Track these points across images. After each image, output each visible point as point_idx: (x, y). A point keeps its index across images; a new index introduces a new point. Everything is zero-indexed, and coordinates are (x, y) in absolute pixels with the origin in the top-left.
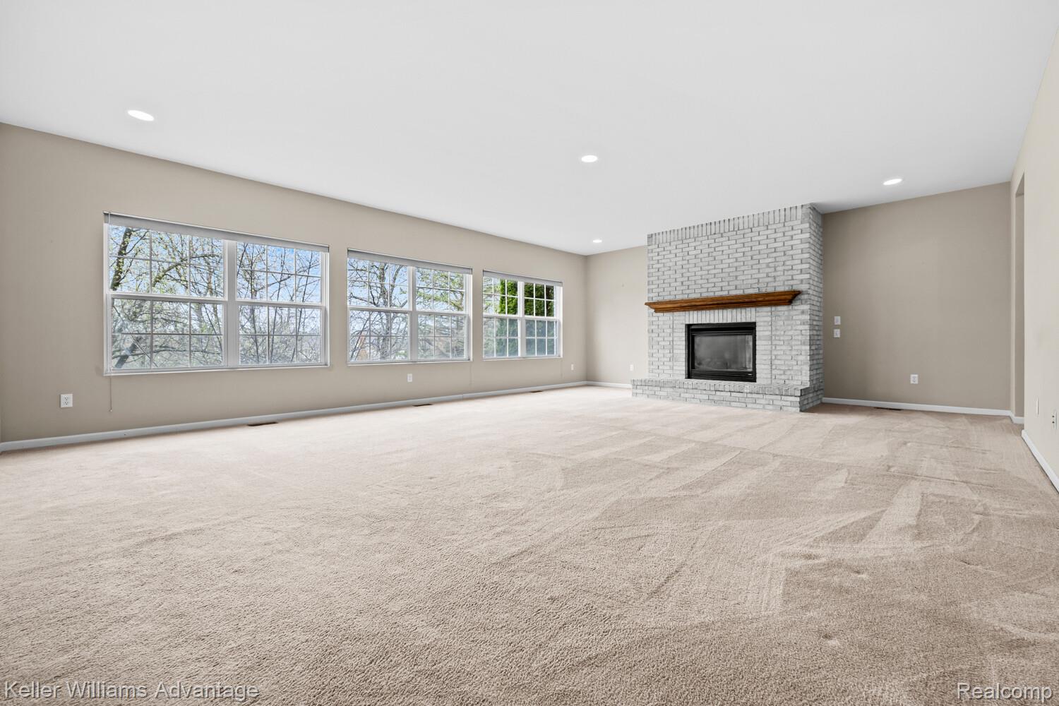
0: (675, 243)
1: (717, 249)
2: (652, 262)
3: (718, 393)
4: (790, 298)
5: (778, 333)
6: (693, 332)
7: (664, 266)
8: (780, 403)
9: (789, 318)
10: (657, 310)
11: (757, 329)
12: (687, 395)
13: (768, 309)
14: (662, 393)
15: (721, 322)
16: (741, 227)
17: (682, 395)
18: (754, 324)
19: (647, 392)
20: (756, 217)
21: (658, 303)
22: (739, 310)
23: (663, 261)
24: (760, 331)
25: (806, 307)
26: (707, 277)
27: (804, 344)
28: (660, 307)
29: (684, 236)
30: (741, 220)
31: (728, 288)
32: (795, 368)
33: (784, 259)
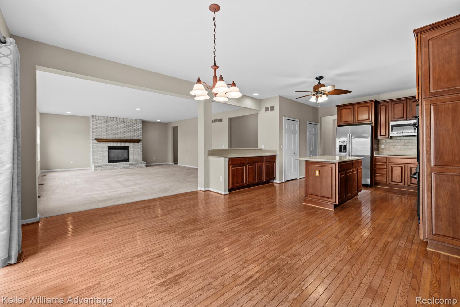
0: (104, 121)
1: (119, 125)
2: (94, 125)
3: (126, 165)
4: (138, 141)
5: (135, 149)
6: (110, 148)
7: (99, 127)
8: (141, 166)
9: (138, 146)
10: (98, 142)
11: (130, 148)
12: (116, 167)
13: (133, 143)
14: (107, 168)
15: (120, 146)
16: (126, 121)
17: (115, 168)
18: (129, 147)
19: (101, 168)
20: (130, 119)
21: (99, 139)
22: (125, 143)
23: (99, 125)
24: (131, 149)
25: (142, 143)
26: (115, 133)
27: (141, 152)
28: (99, 141)
29: (107, 119)
30: (126, 119)
31: (122, 137)
32: (139, 157)
33: (136, 131)
